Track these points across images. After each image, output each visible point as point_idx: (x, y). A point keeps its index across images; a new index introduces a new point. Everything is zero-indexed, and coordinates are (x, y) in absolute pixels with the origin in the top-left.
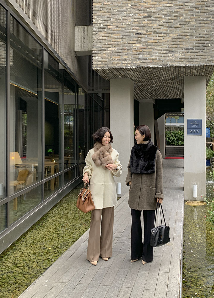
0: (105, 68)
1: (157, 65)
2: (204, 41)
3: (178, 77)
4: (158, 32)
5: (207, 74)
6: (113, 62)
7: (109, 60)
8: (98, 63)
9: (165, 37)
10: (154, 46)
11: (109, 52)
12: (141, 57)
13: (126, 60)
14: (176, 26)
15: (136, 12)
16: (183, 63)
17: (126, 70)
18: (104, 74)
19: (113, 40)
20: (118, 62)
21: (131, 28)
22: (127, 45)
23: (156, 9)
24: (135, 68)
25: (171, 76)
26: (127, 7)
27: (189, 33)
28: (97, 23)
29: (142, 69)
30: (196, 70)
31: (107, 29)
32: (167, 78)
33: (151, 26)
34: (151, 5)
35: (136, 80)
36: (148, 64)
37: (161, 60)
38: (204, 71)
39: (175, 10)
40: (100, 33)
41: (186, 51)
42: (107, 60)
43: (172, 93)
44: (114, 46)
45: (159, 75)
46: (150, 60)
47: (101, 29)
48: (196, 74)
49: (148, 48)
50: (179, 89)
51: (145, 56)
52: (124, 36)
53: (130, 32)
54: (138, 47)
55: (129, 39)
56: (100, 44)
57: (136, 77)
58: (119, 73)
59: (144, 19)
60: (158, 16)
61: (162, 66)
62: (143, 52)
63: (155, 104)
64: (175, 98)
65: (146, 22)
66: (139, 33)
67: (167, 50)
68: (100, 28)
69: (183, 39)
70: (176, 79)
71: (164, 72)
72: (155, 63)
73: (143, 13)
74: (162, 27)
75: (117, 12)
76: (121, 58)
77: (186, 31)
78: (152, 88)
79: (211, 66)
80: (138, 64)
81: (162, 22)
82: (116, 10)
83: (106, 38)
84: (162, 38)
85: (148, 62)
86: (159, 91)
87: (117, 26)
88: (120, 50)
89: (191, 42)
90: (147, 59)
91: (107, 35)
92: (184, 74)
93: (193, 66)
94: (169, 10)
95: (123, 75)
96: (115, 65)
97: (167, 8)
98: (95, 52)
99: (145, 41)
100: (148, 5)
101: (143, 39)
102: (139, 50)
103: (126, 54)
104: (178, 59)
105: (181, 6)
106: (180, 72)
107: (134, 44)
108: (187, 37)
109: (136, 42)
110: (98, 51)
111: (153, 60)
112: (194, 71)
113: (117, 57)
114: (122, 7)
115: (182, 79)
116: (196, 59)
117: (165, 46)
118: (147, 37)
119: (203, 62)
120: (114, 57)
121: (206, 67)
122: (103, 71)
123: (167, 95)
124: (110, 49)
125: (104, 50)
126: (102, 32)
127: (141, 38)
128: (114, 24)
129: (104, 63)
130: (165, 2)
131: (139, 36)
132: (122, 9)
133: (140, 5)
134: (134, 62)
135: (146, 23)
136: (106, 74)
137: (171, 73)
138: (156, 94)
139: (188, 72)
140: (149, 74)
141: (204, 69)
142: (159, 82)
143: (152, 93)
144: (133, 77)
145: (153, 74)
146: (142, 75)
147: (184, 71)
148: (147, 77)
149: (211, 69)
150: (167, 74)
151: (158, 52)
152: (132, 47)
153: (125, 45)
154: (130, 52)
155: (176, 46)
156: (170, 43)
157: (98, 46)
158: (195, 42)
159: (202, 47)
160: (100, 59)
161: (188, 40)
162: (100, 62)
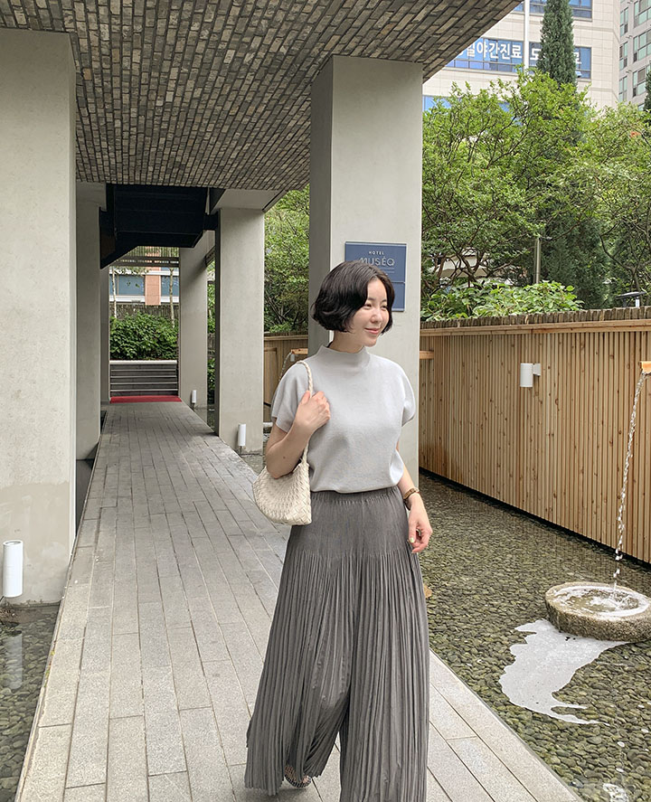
3: (301, 56)
25: (276, 45)
32: (248, 58)
35: (95, 53)
43: (205, 159)
45: (226, 35)
50: (253, 136)
64: (200, 183)
70: (280, 74)
92: (345, 39)
115: (312, 71)
123: (180, 166)
137: (294, 22)
138: (139, 157)
139: (372, 28)
140: (186, 15)
141: (460, 13)
142: (196, 81)
143: (125, 150)
144: (88, 30)
145: (203, 22)
146: (144, 17)
147: (366, 13)
148: (160, 41)
149: (483, 22)
150: (267, 29)
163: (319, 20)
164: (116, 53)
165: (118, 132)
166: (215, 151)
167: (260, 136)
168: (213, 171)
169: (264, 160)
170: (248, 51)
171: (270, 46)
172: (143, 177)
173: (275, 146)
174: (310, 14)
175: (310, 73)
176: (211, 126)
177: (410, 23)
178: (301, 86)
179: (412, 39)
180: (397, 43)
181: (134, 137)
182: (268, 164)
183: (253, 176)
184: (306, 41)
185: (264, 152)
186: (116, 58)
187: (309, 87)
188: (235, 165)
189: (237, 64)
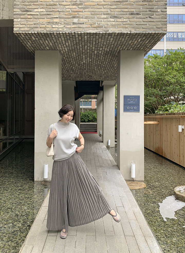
0: (30, 32)
1: (96, 31)
2: (152, 6)
3: (113, 51)
5: (147, 47)
6: (40, 25)
7: (35, 23)
8: (21, 26)
10: (92, 9)
11: (35, 13)
12: (76, 20)
13: (57, 23)
16: (127, 29)
17: (56, 37)
20: (47, 26)
22: (59, 6)
24: (69, 33)
29: (77, 36)
30: (140, 40)
35: (65, 54)
36: (85, 29)
37: (101, 25)
38: (147, 42)
41: (131, 16)
42: (32, 23)
44: (41, 6)
45: (94, 48)
46: (87, 24)
49: (85, 11)
51: (81, 19)
54: (72, 9)
55: (61, 0)
56: (23, 4)
58: (47, 41)
61: (102, 33)
62: (79, 16)
63: (76, 86)
64: (97, 80)
67: (108, 14)
69: (127, 3)
70: (109, 55)
72: (93, 28)
76: (51, 21)
78: (79, 66)
79: (161, 34)
80: (72, 29)
84: (102, 0)
85: (85, 27)
88: (48, 12)
89: (137, 6)
90: (83, 23)
95: (51, 45)
96: (43, 29)
98: (17, 13)
99: (81, 3)
101: (78, 1)
102: (73, 13)
103: (57, 16)
104: (122, 25)
106: (119, 42)
107: (67, 6)
108: (132, 0)
109: (70, 4)
110: (21, 12)
111: (91, 25)
113: (46, 20)
116: (143, 26)
117: (105, 10)
119: (151, 29)
120: (42, 19)
121: (153, 36)
122: (27, 37)
123: (91, 76)
124: (36, 10)
125: (29, 12)
129: (28, 26)
134: (68, 27)
136: (31, 43)
137: (109, 44)
138: (81, 75)
139: (128, 44)
140: (83, 45)
141: (149, 39)
142: (90, 58)
143: (77, 73)
144: (63, 49)
145: (87, 46)
146: (74, 46)
147: (125, 41)
149: (156, 40)
150: (103, 46)
151: (97, 16)
152: (65, 9)
153: (55, 6)
154: (62, 15)
155: (120, 10)
156: (111, 6)
157: (21, 6)
158: (141, 6)
159: (150, 12)
160: (24, 21)
161: (134, 4)
162: (23, 25)
163: (115, 43)
164: (70, 53)
165: (74, 69)
166: (98, 72)
167: (108, 68)
168: (99, 77)
169: (111, 74)
170: (100, 51)
171: (105, 49)
172: (83, 79)
173: (113, 71)
174: (112, 42)
175: (116, 54)
176: (96, 67)
177: (137, 42)
178: (115, 57)
179: (139, 45)
180: (136, 46)
181: (78, 71)
182: (112, 74)
183: (109, 77)
184: (113, 48)
185: (110, 72)
186: (70, 54)
187: (117, 57)
188: (104, 75)
189: (98, 54)
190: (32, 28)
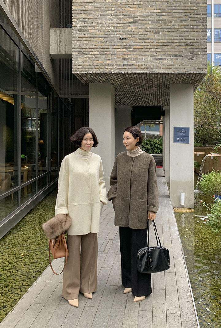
0: (86, 72)
1: (143, 71)
2: (193, 49)
3: (163, 84)
4: (144, 38)
5: (195, 82)
6: (95, 66)
7: (90, 64)
8: (79, 67)
9: (152, 43)
10: (140, 52)
11: (90, 56)
12: (125, 62)
13: (109, 65)
14: (164, 33)
15: (120, 17)
16: (171, 70)
17: (109, 75)
18: (84, 79)
19: (95, 44)
20: (101, 67)
21: (115, 33)
22: (111, 49)
23: (142, 15)
24: (119, 73)
25: (156, 83)
26: (111, 12)
27: (178, 40)
28: (77, 26)
29: (127, 75)
30: (185, 77)
31: (88, 33)
32: (151, 85)
33: (136, 31)
34: (137, 11)
35: (118, 85)
36: (134, 70)
37: (148, 66)
38: (193, 78)
39: (163, 17)
40: (80, 36)
41: (174, 58)
42: (88, 64)
43: (153, 100)
44: (96, 50)
45: (144, 82)
46: (135, 65)
47: (82, 33)
48: (184, 81)
49: (134, 54)
50: (162, 96)
51: (130, 61)
52: (107, 41)
53: (113, 37)
54: (122, 52)
55: (113, 44)
56: (80, 47)
57: (118, 82)
58: (100, 78)
59: (129, 24)
60: (145, 22)
61: (148, 73)
62: (128, 58)
63: (132, 110)
64: (155, 105)
65: (131, 27)
66: (124, 38)
67: (154, 56)
68: (81, 31)
69: (171, 46)
70: (161, 87)
71: (150, 78)
72: (141, 69)
73: (128, 18)
74: (148, 33)
75: (99, 16)
76: (104, 62)
77: (175, 38)
78: (133, 94)
79: (202, 74)
80: (122, 70)
81: (148, 28)
82: (98, 14)
83: (87, 42)
84: (148, 44)
85: (134, 68)
86: (140, 98)
87: (99, 30)
88: (102, 55)
89: (179, 49)
90: (132, 65)
91: (89, 39)
92: (171, 81)
93: (182, 74)
94: (156, 16)
95: (104, 80)
96: (97, 70)
97: (154, 14)
98: (75, 56)
99: (130, 47)
100: (133, 10)
101: (128, 45)
102: (124, 56)
103: (110, 59)
104: (166, 66)
105: (169, 13)
106: (167, 79)
107: (118, 49)
108: (176, 44)
109: (121, 47)
110: (78, 55)
111: (139, 66)
112: (182, 79)
113: (100, 62)
114: (105, 11)
115: (168, 86)
116: (185, 67)
117: (151, 53)
118: (132, 42)
119: (193, 70)
120: (97, 61)
121: (196, 75)
122: (83, 75)
123: (147, 102)
124: (91, 53)
125: (85, 54)
126: (83, 36)
127: (126, 43)
128: (96, 28)
129: (85, 67)
130: (152, 8)
131: (123, 41)
132: (104, 13)
133: (124, 10)
134: (119, 68)
135: (131, 29)
136: (86, 79)
137: (157, 80)
138: (136, 100)
139: (175, 80)
140: (134, 80)
142: (142, 88)
143: (132, 99)
144: (115, 83)
145: (138, 81)
146: (125, 81)
147: (172, 78)
148: (130, 83)
150: (152, 81)
151: (145, 58)
152: (116, 52)
153: (108, 49)
154: (114, 57)
155: (164, 53)
156: (157, 49)
157: (79, 49)
158: (184, 49)
159: (192, 55)
160: (81, 63)
161: (177, 47)
162: (80, 66)
163: (162, 79)
165: (128, 97)
168: (157, 103)
176: (150, 95)
179: (187, 80)
181: (132, 97)
186: (122, 86)
188: (162, 101)
190: (88, 69)
